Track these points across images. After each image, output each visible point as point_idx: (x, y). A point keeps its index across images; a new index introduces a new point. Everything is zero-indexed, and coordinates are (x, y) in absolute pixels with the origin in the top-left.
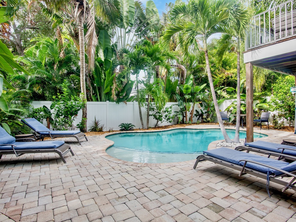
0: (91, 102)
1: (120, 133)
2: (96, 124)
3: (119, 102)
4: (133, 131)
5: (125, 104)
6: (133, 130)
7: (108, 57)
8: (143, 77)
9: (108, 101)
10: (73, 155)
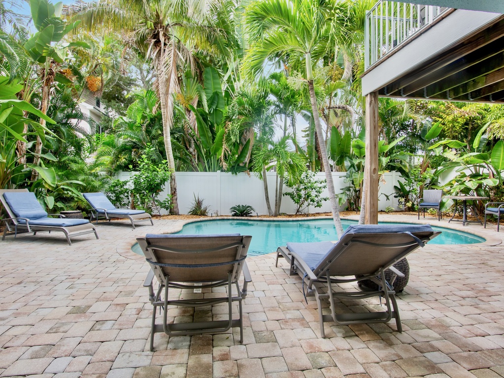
0: (195, 172)
1: (234, 220)
2: (199, 204)
3: (237, 173)
4: (252, 218)
5: (247, 175)
6: (252, 216)
7: (219, 106)
8: (302, 131)
9: (219, 171)
10: (97, 238)
